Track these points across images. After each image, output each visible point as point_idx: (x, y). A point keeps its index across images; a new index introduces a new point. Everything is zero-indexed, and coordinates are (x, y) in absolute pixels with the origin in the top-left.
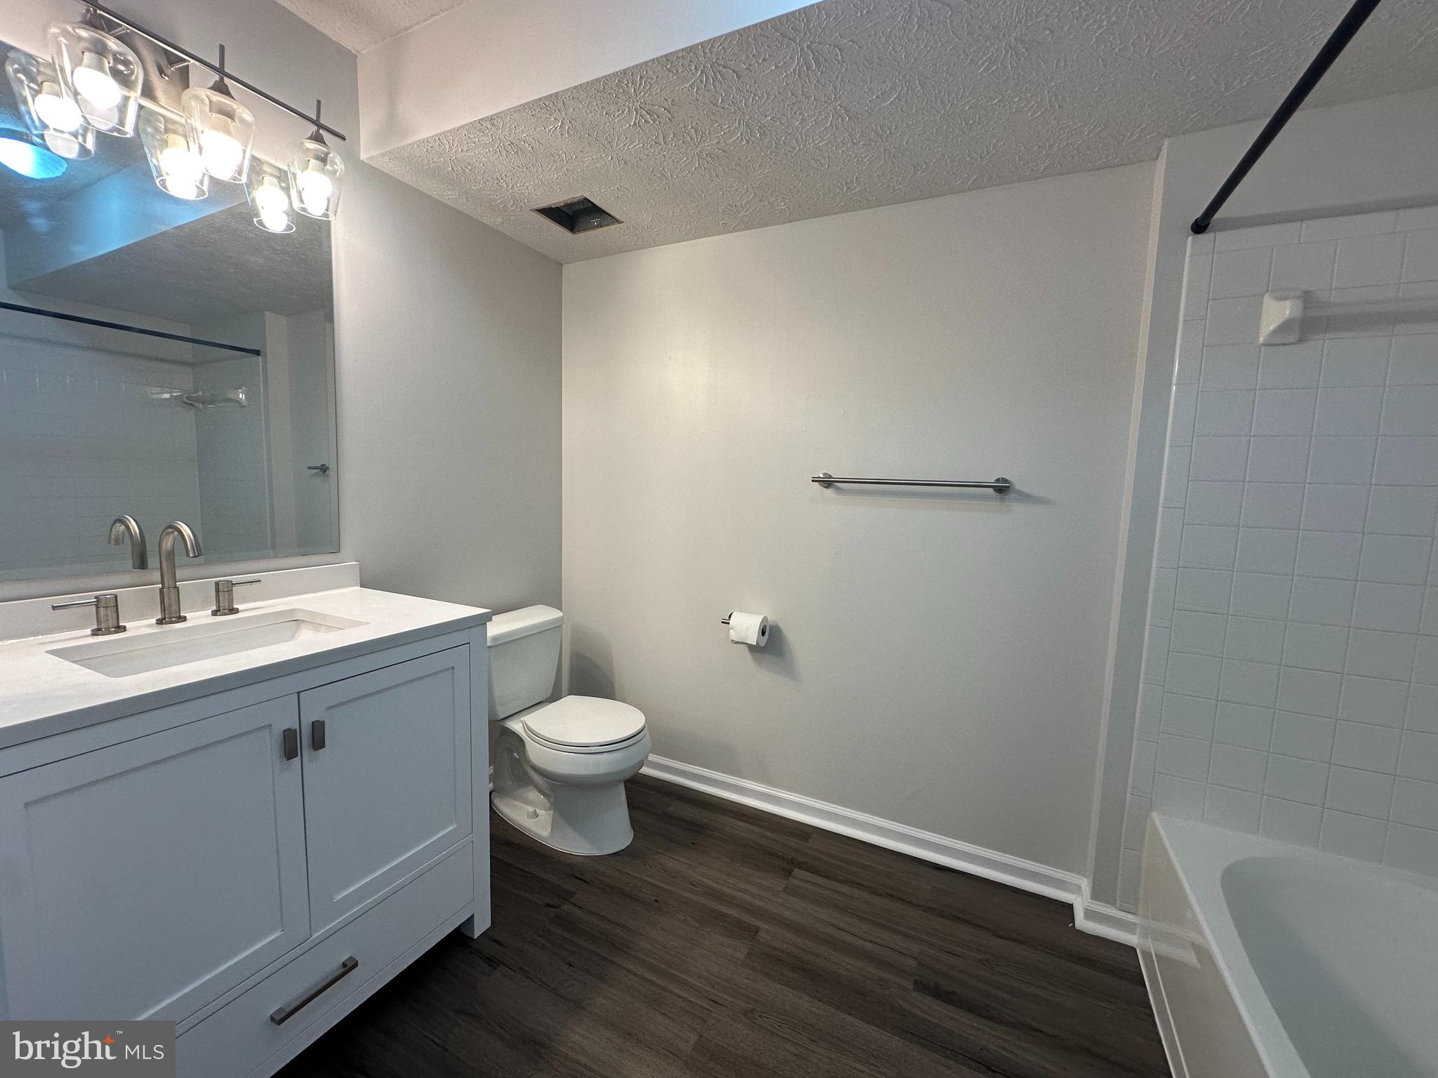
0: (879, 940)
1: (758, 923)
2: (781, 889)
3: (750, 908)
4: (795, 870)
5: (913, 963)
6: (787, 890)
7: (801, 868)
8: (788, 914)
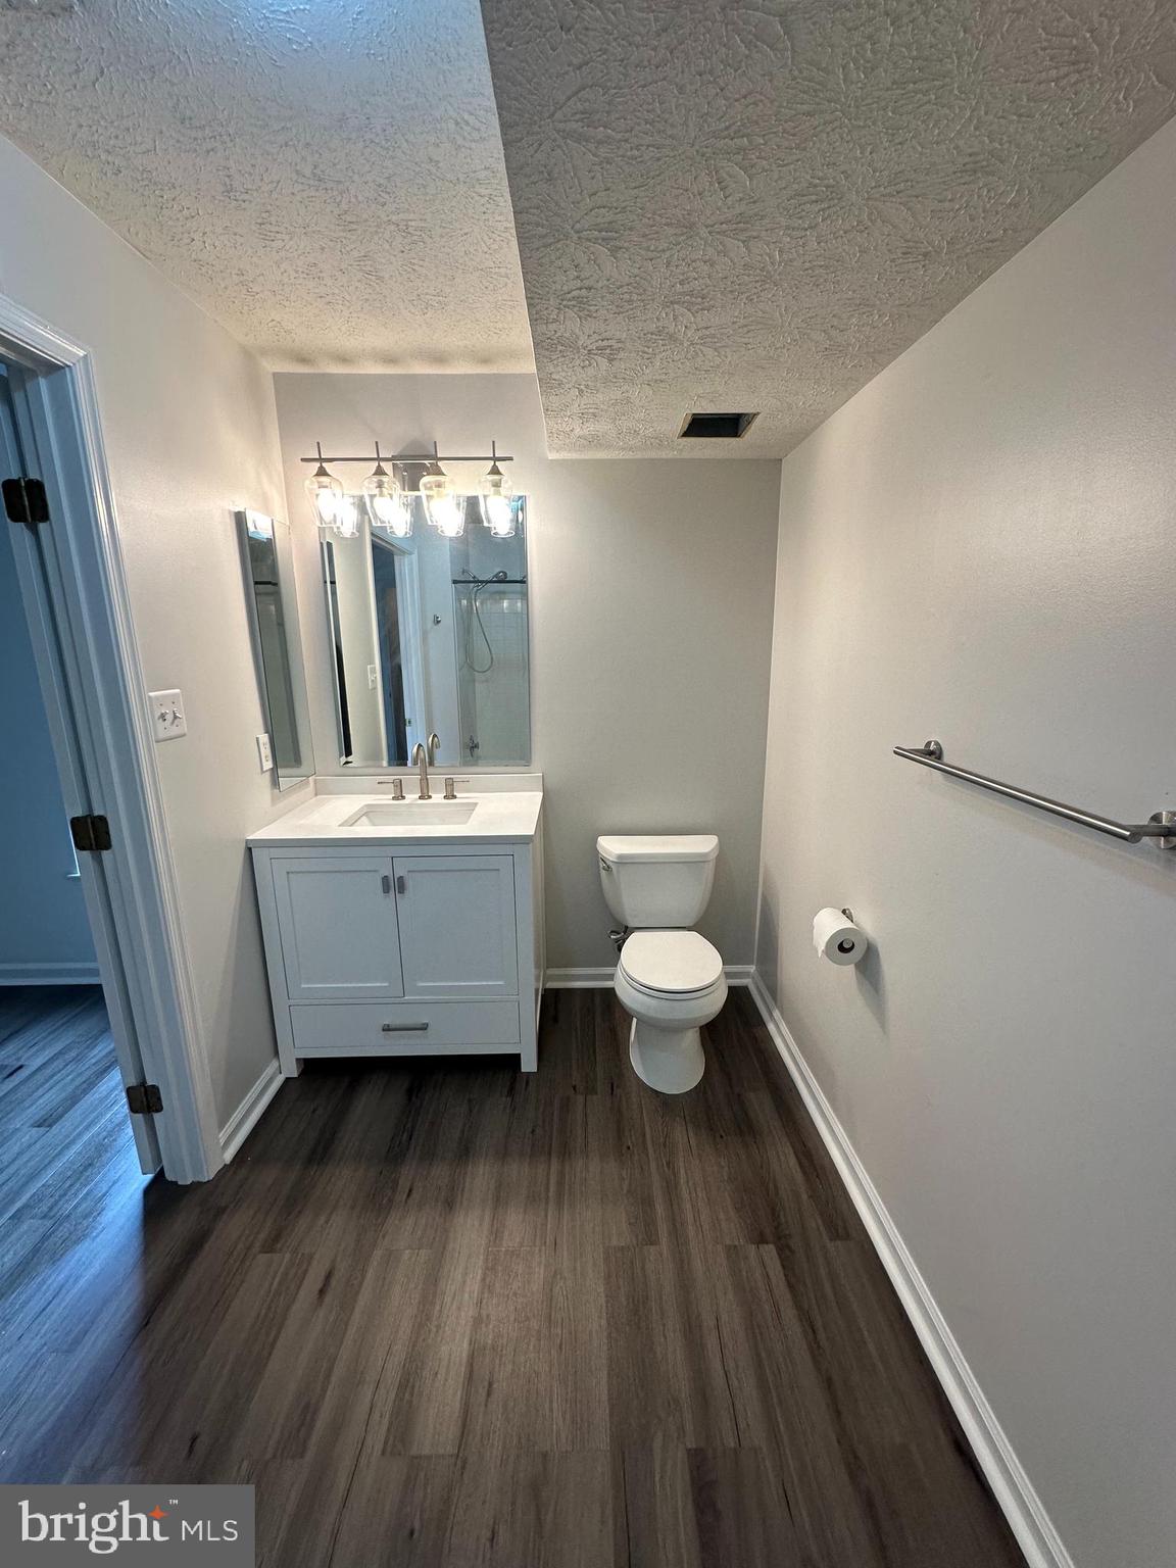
0: (736, 1383)
1: (664, 1240)
2: (728, 1242)
3: (678, 1226)
4: (771, 1246)
5: (731, 1443)
6: (732, 1251)
7: (780, 1250)
8: (698, 1265)
